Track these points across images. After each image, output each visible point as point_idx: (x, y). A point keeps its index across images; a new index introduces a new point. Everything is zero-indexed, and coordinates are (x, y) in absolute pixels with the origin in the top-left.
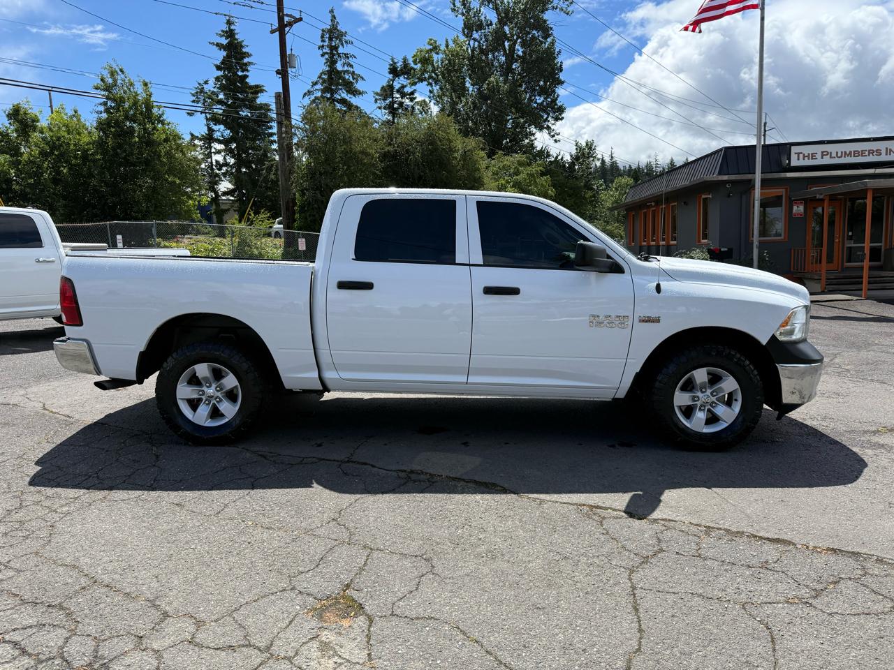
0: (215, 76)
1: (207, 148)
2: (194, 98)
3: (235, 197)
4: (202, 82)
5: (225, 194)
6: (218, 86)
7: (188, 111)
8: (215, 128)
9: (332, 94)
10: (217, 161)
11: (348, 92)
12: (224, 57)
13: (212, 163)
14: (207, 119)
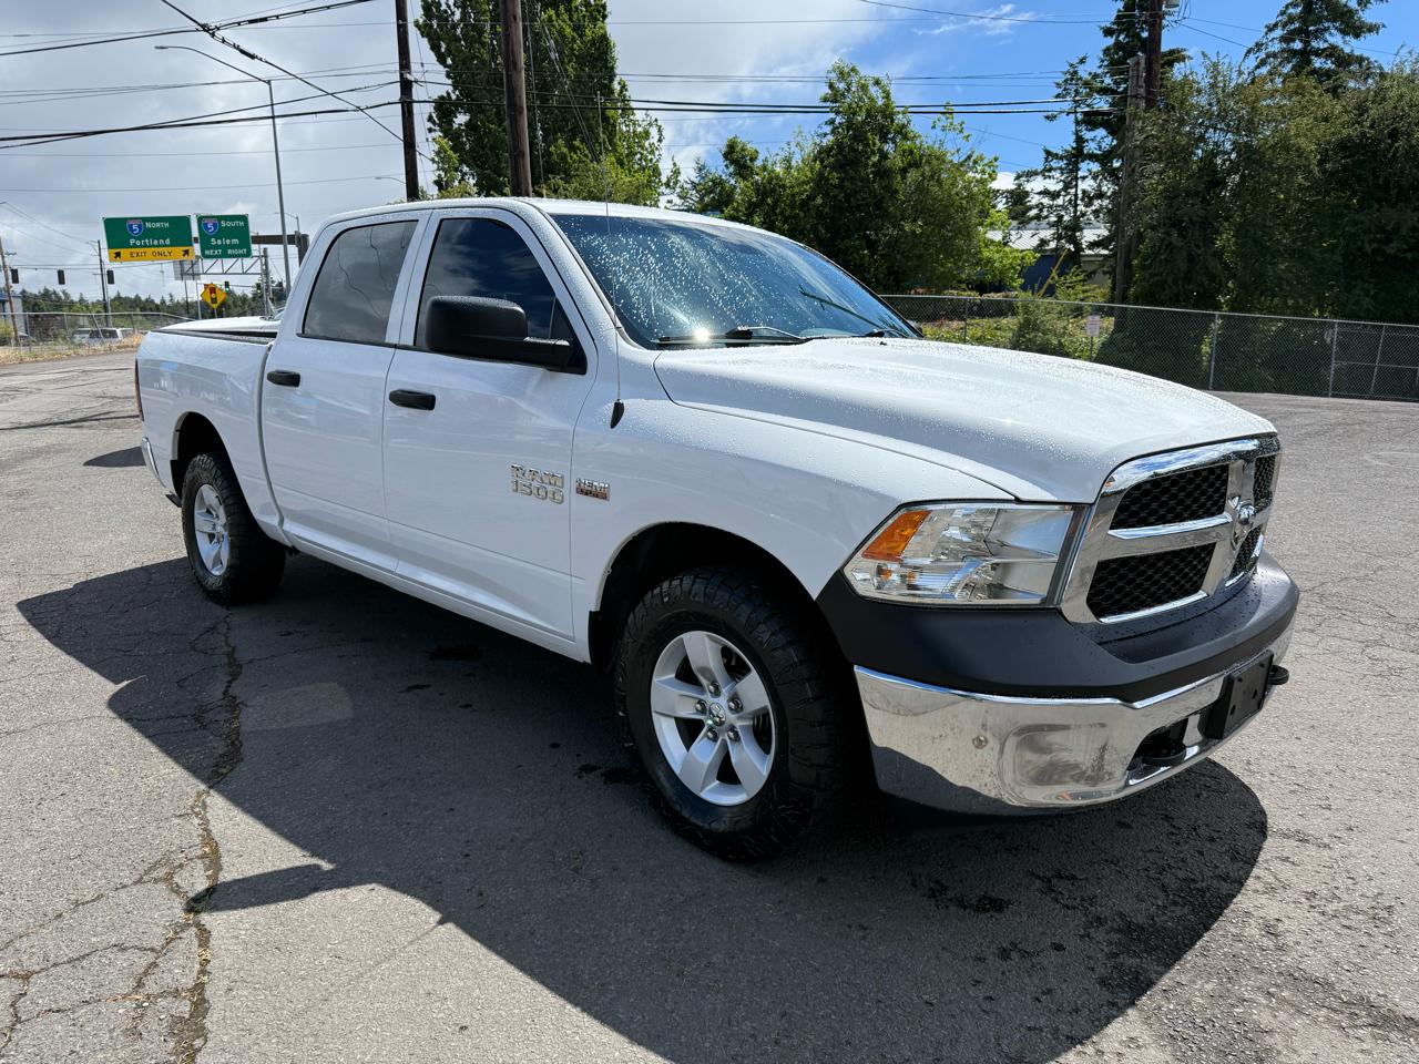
0: (1104, 47)
1: (1071, 171)
2: (1060, 91)
3: (1110, 250)
4: (1076, 61)
5: (1093, 245)
6: (1106, 63)
7: (1046, 114)
8: (1088, 135)
9: (1307, 43)
10: (1084, 192)
11: (1344, 32)
12: (1119, 11)
13: (1076, 195)
14: (1077, 123)
